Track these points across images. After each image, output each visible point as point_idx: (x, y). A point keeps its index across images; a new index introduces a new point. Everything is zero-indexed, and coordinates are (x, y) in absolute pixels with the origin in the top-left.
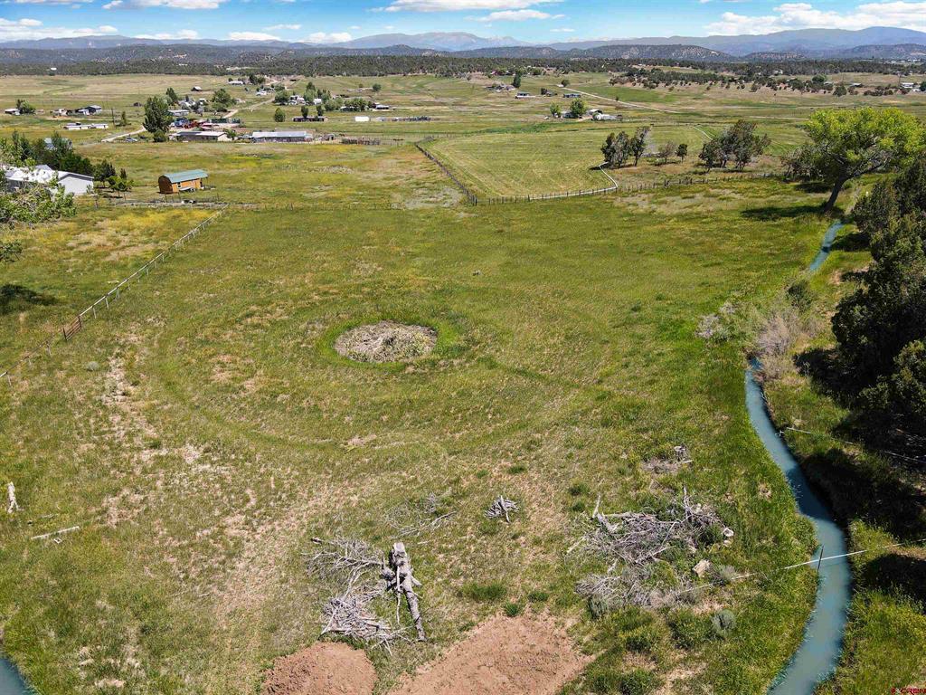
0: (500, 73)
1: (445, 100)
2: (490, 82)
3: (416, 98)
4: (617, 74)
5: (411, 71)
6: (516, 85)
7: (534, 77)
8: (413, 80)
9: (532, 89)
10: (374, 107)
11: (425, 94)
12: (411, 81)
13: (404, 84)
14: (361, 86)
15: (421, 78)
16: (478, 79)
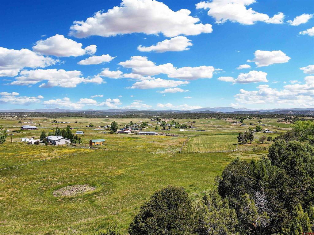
0: (237, 118)
1: (216, 126)
2: (233, 121)
3: (206, 125)
4: (280, 119)
5: (207, 117)
6: (241, 122)
7: (249, 120)
8: (207, 120)
9: (247, 123)
10: (191, 127)
11: (209, 124)
12: (206, 120)
13: (204, 121)
14: (189, 121)
15: (210, 119)
16: (229, 120)
